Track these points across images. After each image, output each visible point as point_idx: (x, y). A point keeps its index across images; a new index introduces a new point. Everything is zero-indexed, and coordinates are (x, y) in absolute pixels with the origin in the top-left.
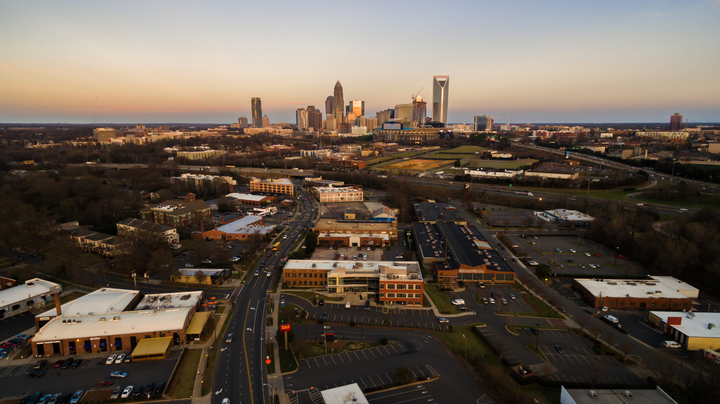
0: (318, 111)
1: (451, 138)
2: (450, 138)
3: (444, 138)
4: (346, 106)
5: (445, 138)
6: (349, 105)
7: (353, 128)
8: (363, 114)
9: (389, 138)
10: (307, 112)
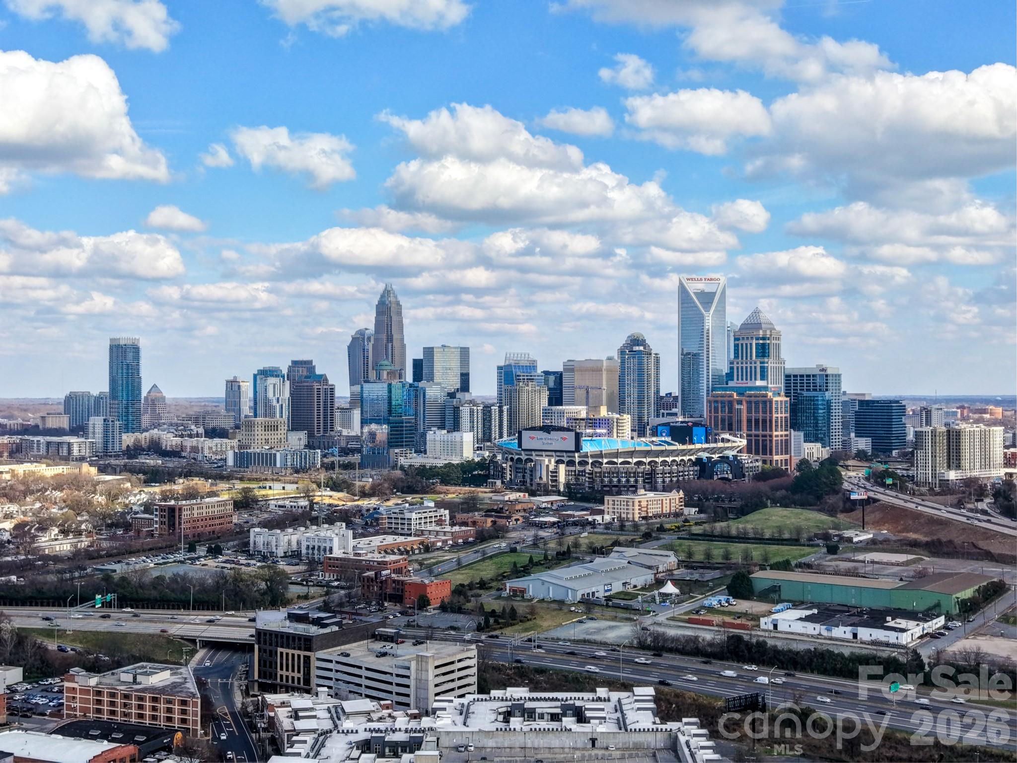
0: (323, 379)
1: (735, 476)
2: (730, 476)
3: (712, 477)
4: (415, 361)
5: (715, 477)
6: (421, 357)
7: (430, 435)
8: (465, 386)
9: (541, 478)
10: (287, 383)
